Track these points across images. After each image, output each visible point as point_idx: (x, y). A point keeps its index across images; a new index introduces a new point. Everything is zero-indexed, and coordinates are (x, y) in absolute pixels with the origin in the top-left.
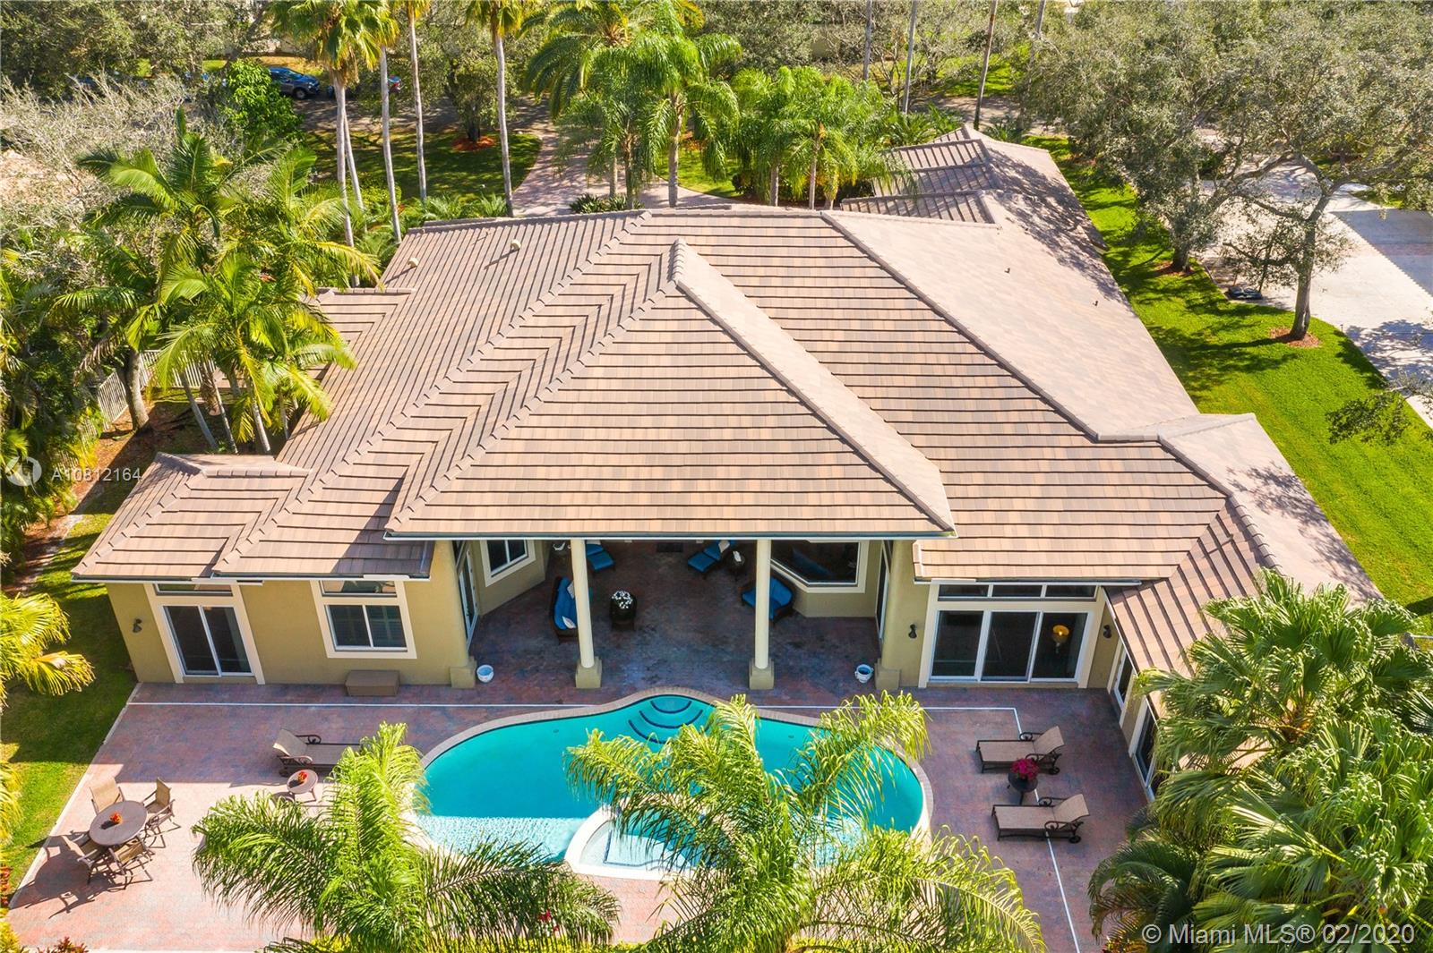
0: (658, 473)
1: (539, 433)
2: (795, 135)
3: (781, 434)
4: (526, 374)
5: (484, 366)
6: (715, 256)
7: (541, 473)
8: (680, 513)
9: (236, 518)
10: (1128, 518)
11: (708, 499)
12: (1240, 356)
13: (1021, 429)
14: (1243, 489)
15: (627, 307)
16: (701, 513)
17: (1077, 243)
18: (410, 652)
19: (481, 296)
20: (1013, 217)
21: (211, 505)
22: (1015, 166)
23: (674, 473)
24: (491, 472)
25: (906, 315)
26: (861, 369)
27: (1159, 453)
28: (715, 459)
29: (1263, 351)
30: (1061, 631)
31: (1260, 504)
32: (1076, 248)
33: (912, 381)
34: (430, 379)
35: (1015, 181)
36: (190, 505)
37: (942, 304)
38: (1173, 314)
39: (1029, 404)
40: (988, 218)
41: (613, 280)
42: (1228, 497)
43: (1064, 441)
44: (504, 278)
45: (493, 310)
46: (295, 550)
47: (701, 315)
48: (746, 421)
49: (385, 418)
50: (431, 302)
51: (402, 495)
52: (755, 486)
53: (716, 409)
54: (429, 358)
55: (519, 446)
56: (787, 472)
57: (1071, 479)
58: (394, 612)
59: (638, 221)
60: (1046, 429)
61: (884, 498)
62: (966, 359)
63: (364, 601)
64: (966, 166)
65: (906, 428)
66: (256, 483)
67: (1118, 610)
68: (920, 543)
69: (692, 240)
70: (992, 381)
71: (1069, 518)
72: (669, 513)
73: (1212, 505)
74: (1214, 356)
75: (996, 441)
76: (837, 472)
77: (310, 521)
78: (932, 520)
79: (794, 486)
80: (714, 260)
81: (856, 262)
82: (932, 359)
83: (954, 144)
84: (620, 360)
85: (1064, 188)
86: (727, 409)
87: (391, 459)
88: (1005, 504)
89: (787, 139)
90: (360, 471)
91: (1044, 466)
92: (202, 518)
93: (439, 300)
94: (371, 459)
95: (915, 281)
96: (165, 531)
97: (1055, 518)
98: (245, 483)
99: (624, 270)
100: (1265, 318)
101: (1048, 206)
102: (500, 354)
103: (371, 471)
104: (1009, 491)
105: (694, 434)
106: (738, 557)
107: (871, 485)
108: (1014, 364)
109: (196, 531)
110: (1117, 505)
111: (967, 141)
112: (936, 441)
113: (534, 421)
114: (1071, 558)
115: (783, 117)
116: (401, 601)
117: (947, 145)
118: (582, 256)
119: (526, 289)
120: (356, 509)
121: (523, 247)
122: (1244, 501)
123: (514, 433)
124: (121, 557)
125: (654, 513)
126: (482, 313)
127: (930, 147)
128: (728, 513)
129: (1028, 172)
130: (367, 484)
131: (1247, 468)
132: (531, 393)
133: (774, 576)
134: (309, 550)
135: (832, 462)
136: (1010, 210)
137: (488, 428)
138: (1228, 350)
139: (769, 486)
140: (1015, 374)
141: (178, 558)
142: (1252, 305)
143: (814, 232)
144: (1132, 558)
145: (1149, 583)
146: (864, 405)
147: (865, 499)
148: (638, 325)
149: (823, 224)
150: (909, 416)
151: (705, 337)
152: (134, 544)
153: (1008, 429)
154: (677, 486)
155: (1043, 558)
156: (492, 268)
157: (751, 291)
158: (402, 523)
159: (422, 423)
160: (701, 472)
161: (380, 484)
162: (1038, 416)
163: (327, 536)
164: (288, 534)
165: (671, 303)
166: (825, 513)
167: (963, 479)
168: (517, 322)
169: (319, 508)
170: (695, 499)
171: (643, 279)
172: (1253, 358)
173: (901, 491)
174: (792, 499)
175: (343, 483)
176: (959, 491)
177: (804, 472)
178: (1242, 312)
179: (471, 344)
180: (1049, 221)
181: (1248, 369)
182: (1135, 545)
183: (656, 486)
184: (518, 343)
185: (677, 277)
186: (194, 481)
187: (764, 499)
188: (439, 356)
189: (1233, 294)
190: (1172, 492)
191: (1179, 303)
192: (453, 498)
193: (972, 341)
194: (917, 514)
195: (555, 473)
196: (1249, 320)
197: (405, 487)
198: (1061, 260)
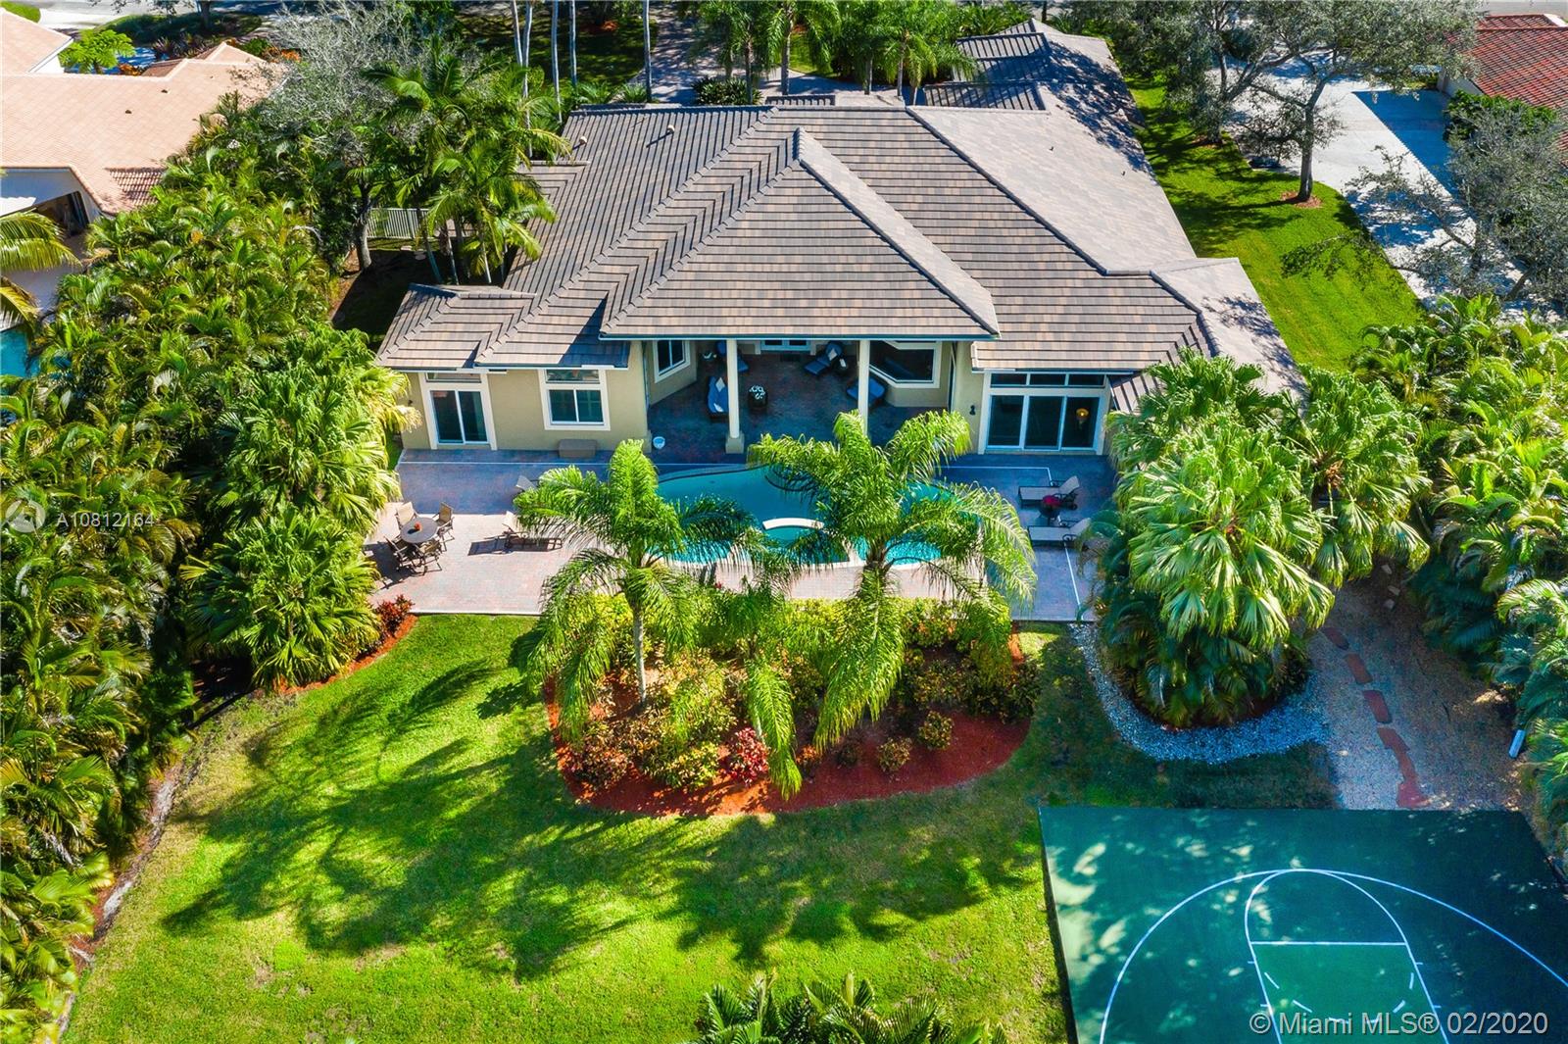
0: (790, 294)
1: (704, 267)
2: (886, 38)
3: (876, 268)
4: (691, 226)
5: (659, 220)
6: (828, 142)
7: (707, 294)
8: (806, 321)
9: (485, 327)
10: (1126, 328)
11: (826, 312)
12: (1254, 215)
13: (1051, 266)
14: (1212, 310)
15: (763, 178)
16: (821, 322)
17: (1118, 125)
18: (606, 426)
19: (648, 168)
20: (1062, 104)
21: (466, 319)
22: (1072, 56)
23: (801, 294)
24: (671, 294)
25: (969, 184)
26: (935, 223)
27: (1150, 283)
28: (831, 285)
29: (1273, 212)
30: (1083, 413)
31: (1224, 321)
32: (1115, 128)
33: (972, 232)
34: (618, 230)
35: (1071, 70)
36: (450, 318)
37: (995, 176)
38: (1201, 182)
39: (1057, 249)
40: (1041, 106)
41: (751, 157)
42: (1199, 314)
43: (1082, 274)
44: (665, 155)
45: (660, 179)
46: (532, 348)
47: (818, 184)
48: (852, 259)
49: (588, 257)
50: (606, 172)
51: (607, 310)
52: (858, 303)
53: (830, 250)
54: (614, 214)
55: (691, 276)
56: (881, 294)
57: (1085, 301)
58: (596, 395)
59: (769, 114)
60: (1069, 266)
61: (950, 312)
62: (1012, 216)
63: (575, 387)
64: (1031, 57)
65: (967, 265)
66: (497, 303)
67: (1117, 391)
68: (976, 344)
69: (809, 128)
70: (1031, 232)
71: (1083, 328)
72: (798, 321)
73: (1186, 320)
74: (1233, 215)
75: (1033, 274)
76: (917, 294)
77: (541, 328)
78: (984, 326)
79: (886, 303)
80: (826, 143)
81: (932, 145)
82: (987, 216)
83: (1021, 36)
84: (760, 216)
85: (1114, 74)
86: (838, 250)
87: (596, 286)
88: (1037, 318)
89: (880, 41)
90: (574, 294)
91: (1067, 292)
92: (460, 327)
93: (613, 171)
94: (581, 285)
95: (975, 158)
96: (435, 336)
97: (1073, 328)
98: (489, 303)
99: (759, 150)
100: (1281, 184)
101: (1096, 93)
102: (670, 212)
103: (582, 294)
104: (1041, 309)
105: (815, 268)
106: (843, 364)
107: (941, 303)
108: (1047, 219)
109: (457, 337)
110: (1118, 319)
111: (1033, 33)
112: (989, 274)
113: (701, 259)
114: (1084, 356)
115: (877, 24)
116: (602, 386)
117: (1015, 37)
118: (727, 140)
119: (685, 164)
120: (573, 320)
121: (676, 130)
122: (1210, 319)
123: (686, 267)
124: (405, 354)
125: (788, 321)
126: (652, 181)
127: (1001, 38)
128: (840, 322)
129: (1083, 61)
130: (580, 303)
131: (1220, 297)
132: (696, 239)
133: (872, 376)
134: (541, 348)
135: (913, 288)
136: (1060, 98)
137: (667, 263)
138: (1244, 211)
139: (868, 303)
140: (1048, 227)
141: (445, 355)
142: (1271, 173)
143: (900, 123)
144: (1127, 356)
145: (1137, 373)
146: (937, 249)
147: (936, 312)
148: (772, 192)
149: (907, 116)
150: (969, 257)
151: (821, 200)
152: (413, 345)
153: (1042, 266)
154: (804, 303)
155: (1064, 356)
156: (653, 146)
157: (854, 166)
158: (610, 328)
159: (617, 261)
160: (820, 294)
161: (588, 303)
162: (1064, 257)
163: (553, 339)
164: (525, 338)
165: (796, 175)
166: (908, 322)
167: (1008, 300)
168: (682, 189)
169: (547, 320)
170: (816, 312)
171: (774, 158)
172: (1265, 217)
173: (962, 307)
174: (885, 313)
175: (562, 302)
176: (1005, 309)
177: (893, 294)
178: (1261, 179)
179: (647, 204)
180: (1094, 105)
181: (1259, 227)
182: (1130, 347)
183: (789, 303)
184: (683, 204)
185: (801, 157)
186: (452, 302)
187: (865, 312)
188: (622, 212)
189: (1255, 164)
190: (1158, 311)
191: (1209, 172)
192: (646, 312)
193: (1017, 203)
194: (973, 323)
195: (717, 294)
196: (1266, 186)
197: (608, 305)
198: (1100, 140)
